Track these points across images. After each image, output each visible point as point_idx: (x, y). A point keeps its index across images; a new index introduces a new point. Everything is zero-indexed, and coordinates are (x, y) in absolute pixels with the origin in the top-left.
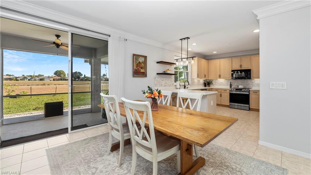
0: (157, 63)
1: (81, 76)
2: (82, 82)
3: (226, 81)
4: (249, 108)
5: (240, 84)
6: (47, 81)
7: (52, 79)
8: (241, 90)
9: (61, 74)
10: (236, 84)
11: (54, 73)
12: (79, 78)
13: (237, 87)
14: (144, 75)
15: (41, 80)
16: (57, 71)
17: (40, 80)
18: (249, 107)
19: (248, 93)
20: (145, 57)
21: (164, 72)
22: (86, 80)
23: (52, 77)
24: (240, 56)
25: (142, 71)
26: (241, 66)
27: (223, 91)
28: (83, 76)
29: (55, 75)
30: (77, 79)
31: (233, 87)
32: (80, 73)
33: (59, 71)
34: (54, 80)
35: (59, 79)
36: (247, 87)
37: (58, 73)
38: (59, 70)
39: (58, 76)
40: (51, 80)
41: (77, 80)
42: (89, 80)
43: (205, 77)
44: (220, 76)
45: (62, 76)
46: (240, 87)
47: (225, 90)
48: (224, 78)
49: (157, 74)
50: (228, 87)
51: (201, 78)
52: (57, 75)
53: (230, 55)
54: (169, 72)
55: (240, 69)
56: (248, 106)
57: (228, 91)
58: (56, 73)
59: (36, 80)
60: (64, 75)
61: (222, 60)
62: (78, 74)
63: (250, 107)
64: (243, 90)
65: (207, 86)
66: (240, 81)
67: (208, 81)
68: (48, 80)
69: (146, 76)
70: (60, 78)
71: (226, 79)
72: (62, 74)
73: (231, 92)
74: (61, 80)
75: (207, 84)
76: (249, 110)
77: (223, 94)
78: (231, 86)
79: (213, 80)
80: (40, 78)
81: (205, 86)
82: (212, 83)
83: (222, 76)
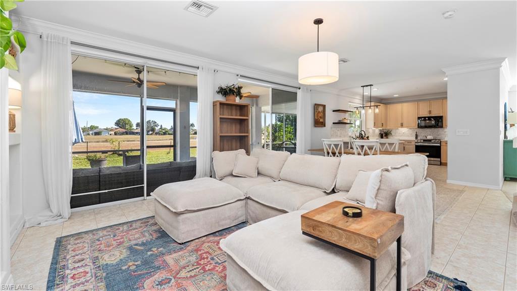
0: (334, 111)
1: (157, 127)
2: (158, 136)
3: (410, 130)
4: (441, 163)
5: (429, 134)
6: (105, 136)
7: (113, 133)
8: (431, 141)
9: (125, 124)
10: (423, 135)
11: (116, 123)
12: (153, 130)
13: (425, 138)
14: (323, 124)
15: (97, 134)
16: (120, 119)
17: (95, 135)
18: (440, 161)
19: (439, 145)
20: (324, 106)
21: (340, 121)
22: (165, 134)
23: (112, 130)
24: (430, 100)
25: (321, 120)
26: (430, 112)
27: (406, 143)
28: (159, 127)
29: (116, 127)
30: (151, 132)
31: (419, 138)
32: (155, 122)
33: (123, 120)
34: (116, 134)
35: (124, 133)
36: (438, 138)
37: (121, 123)
38: (123, 118)
39: (121, 128)
40: (110, 135)
41: (151, 134)
42: (169, 134)
43: (383, 126)
44: (402, 125)
45: (127, 127)
46: (429, 137)
47: (409, 142)
48: (407, 127)
49: (334, 123)
50: (413, 138)
51: (377, 128)
52: (119, 127)
53: (416, 99)
54: (345, 121)
55: (429, 115)
56: (439, 159)
57: (413, 143)
58: (118, 123)
59: (89, 134)
60: (131, 127)
61: (405, 105)
62: (152, 125)
63: (442, 161)
64: (432, 141)
65: (384, 137)
66: (428, 130)
67: (385, 131)
68: (107, 134)
69: (325, 126)
70: (124, 130)
71: (410, 129)
72: (128, 124)
73: (417, 144)
74: (127, 133)
75: (385, 134)
76: (441, 165)
77: (406, 147)
78: (416, 137)
79: (392, 129)
80: (95, 131)
81: (382, 137)
82: (391, 134)
83: (404, 125)
